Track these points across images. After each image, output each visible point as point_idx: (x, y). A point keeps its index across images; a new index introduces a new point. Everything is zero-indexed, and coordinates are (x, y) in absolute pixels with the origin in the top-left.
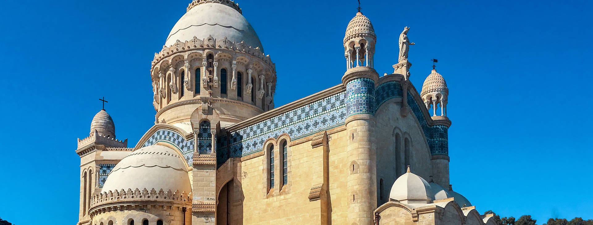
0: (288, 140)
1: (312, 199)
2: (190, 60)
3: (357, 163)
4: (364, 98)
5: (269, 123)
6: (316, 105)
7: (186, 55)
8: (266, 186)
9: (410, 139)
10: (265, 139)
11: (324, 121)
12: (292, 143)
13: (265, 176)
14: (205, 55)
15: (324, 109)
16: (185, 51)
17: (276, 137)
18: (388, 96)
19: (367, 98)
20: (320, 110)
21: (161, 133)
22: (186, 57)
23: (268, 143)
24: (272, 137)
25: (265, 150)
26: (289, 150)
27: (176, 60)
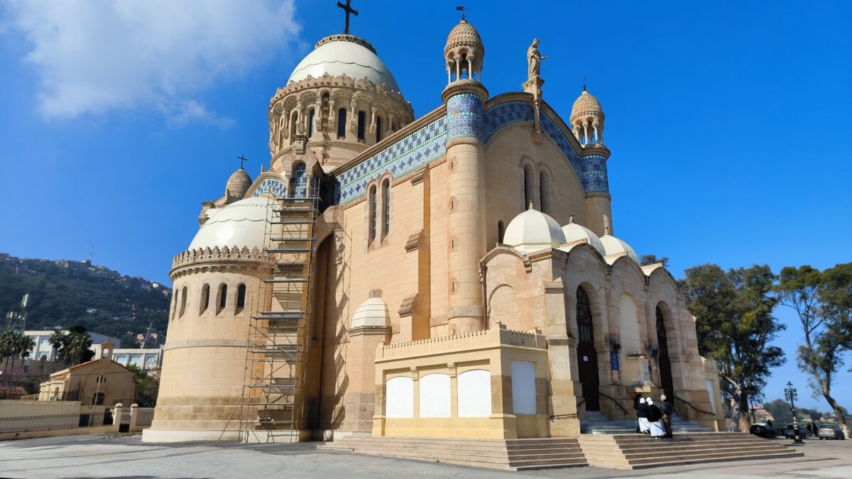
0: (390, 180)
1: (409, 249)
2: (303, 100)
3: (456, 200)
4: (465, 117)
5: (372, 161)
6: (419, 134)
7: (298, 96)
8: (367, 237)
9: (548, 172)
10: (368, 181)
11: (428, 153)
12: (395, 182)
13: (367, 225)
14: (319, 94)
15: (428, 138)
16: (298, 91)
17: (380, 177)
18: (511, 118)
19: (470, 118)
20: (423, 139)
21: (266, 184)
22: (298, 98)
23: (370, 186)
24: (375, 177)
25: (368, 194)
26: (391, 190)
27: (290, 102)
